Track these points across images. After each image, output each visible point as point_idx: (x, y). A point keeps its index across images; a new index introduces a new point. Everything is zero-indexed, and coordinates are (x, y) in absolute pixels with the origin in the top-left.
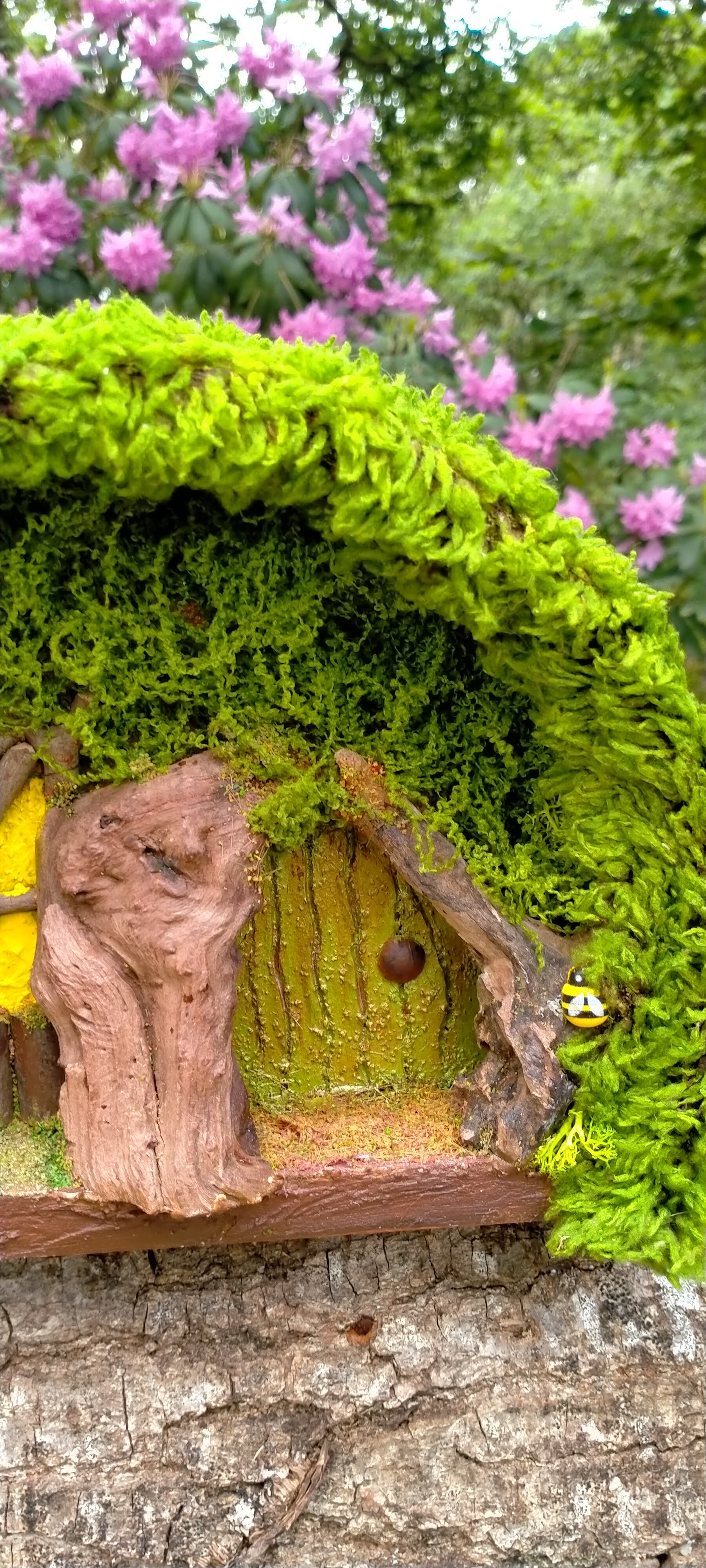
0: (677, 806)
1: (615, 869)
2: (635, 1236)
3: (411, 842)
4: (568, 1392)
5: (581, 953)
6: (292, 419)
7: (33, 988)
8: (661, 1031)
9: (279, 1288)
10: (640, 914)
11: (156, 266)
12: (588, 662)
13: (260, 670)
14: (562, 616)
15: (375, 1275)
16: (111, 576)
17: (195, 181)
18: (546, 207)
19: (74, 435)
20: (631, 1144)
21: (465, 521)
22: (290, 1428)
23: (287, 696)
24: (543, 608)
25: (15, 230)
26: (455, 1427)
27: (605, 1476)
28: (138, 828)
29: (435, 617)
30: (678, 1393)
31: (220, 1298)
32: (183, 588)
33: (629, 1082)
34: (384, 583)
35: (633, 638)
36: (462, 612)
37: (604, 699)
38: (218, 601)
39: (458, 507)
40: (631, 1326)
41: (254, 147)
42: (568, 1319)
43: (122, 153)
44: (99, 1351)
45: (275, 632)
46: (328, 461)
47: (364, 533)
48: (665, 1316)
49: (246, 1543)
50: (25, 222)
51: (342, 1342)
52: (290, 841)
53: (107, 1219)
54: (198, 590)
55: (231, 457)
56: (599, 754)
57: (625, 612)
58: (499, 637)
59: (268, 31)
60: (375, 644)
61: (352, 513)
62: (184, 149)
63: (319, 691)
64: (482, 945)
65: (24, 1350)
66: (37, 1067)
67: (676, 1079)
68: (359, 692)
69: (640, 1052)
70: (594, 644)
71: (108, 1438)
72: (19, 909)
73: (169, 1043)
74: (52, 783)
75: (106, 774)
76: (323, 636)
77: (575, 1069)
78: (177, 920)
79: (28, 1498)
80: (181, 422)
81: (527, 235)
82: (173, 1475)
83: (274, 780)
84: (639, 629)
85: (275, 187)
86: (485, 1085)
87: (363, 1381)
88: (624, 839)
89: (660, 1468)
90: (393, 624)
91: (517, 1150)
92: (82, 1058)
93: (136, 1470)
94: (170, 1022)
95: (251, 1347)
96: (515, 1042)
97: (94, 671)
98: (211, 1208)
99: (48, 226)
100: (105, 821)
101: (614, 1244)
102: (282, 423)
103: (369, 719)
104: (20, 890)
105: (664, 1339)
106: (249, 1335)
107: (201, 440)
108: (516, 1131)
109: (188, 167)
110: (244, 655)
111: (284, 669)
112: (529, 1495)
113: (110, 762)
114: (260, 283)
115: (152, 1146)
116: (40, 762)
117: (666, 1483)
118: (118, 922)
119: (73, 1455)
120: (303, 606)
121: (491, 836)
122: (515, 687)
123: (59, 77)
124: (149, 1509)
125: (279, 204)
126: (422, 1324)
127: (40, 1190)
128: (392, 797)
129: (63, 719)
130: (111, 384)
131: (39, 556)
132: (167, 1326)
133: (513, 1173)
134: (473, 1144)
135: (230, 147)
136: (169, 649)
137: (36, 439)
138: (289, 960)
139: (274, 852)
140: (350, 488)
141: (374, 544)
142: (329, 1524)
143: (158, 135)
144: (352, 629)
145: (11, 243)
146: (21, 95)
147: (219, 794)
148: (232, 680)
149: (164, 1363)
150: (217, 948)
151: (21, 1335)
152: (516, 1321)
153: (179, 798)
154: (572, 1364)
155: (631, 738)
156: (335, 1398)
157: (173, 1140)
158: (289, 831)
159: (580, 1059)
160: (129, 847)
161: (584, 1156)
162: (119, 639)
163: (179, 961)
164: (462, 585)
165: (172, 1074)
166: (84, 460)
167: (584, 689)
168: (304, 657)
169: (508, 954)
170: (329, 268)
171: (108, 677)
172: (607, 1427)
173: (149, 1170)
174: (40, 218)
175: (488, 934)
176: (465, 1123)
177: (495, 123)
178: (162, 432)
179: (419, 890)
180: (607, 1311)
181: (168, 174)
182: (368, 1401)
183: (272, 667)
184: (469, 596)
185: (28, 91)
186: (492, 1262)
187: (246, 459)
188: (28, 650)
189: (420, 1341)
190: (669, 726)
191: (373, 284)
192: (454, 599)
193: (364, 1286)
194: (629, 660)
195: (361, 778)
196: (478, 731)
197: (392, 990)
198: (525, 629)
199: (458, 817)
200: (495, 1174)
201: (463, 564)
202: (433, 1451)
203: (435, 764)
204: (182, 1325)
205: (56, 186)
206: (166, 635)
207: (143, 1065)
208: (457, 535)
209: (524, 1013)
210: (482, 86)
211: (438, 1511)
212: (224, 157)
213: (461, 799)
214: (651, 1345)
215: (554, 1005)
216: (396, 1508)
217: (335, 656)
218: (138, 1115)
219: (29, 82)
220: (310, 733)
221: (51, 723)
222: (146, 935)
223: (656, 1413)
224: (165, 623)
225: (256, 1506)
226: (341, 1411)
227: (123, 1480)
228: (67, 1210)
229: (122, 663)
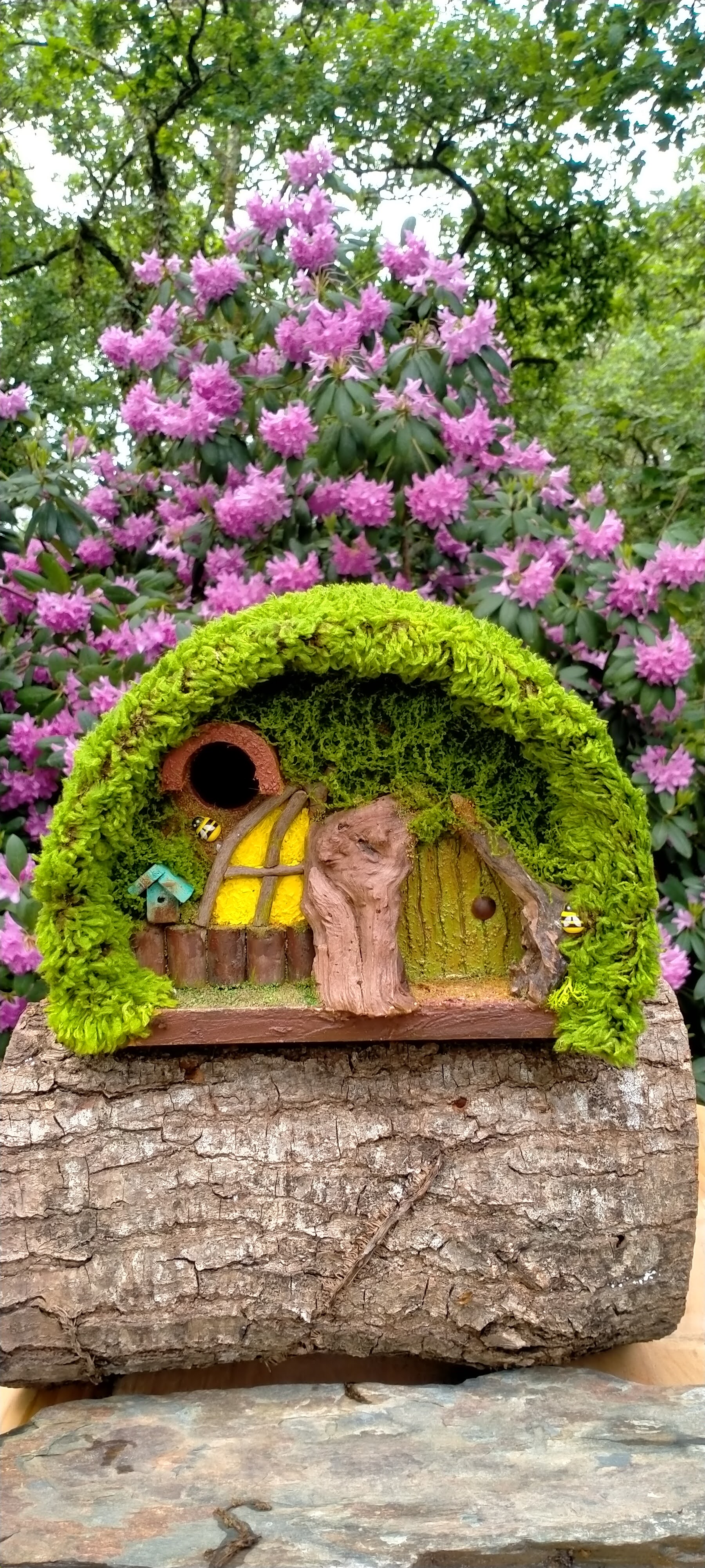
0: (614, 822)
1: (587, 854)
2: (597, 1040)
3: (487, 840)
4: (569, 1142)
5: (571, 895)
6: (435, 646)
7: (302, 909)
8: (610, 935)
9: (417, 1081)
10: (598, 875)
11: (305, 437)
12: (569, 752)
13: (416, 755)
14: (555, 731)
15: (468, 1077)
16: (348, 711)
17: (341, 365)
18: (666, 354)
19: (342, 653)
20: (595, 993)
21: (511, 689)
22: (422, 1148)
23: (429, 767)
24: (546, 727)
25: (185, 404)
26: (508, 1154)
27: (588, 1187)
28: (356, 830)
29: (499, 731)
30: (629, 1146)
31: (387, 1085)
32: (380, 717)
33: (595, 962)
34: (475, 715)
35: (589, 741)
36: (509, 728)
37: (576, 769)
38: (397, 723)
39: (507, 683)
40: (605, 1111)
41: (393, 331)
42: (571, 1105)
43: (278, 338)
44: (324, 1108)
45: (424, 737)
46: (450, 663)
47: (465, 694)
48: (624, 1106)
49: (398, 1205)
50: (194, 397)
51: (450, 1109)
52: (428, 839)
53: (336, 1021)
54: (387, 718)
55: (408, 662)
56: (576, 796)
57: (584, 729)
58: (529, 740)
59: (407, 232)
60: (471, 744)
61: (460, 685)
62: (332, 337)
63: (444, 766)
64: (523, 894)
65: (286, 1106)
66: (300, 952)
67: (619, 960)
68: (463, 767)
69: (598, 945)
70: (571, 744)
71: (328, 1150)
72: (295, 873)
73: (368, 933)
74: (313, 809)
75: (341, 804)
76: (445, 742)
77: (567, 954)
78: (374, 874)
79: (287, 1178)
80: (388, 648)
81: (648, 381)
82: (361, 1171)
83: (421, 809)
84: (593, 738)
85: (410, 369)
86: (523, 966)
87: (460, 1127)
88: (591, 839)
89: (619, 1186)
90: (480, 734)
91: (539, 996)
92: (326, 942)
93: (341, 1167)
94: (369, 923)
95: (402, 1109)
96: (538, 941)
97: (340, 755)
98: (388, 1013)
99: (213, 399)
100: (341, 827)
101: (587, 1044)
102: (431, 648)
103: (467, 781)
104: (295, 863)
105: (623, 1118)
106: (401, 1102)
107: (396, 655)
108: (538, 986)
109: (336, 353)
110: (409, 749)
111: (427, 755)
112: (547, 1192)
113: (341, 799)
114: (395, 451)
115: (359, 983)
116: (309, 800)
117: (622, 1194)
118: (345, 875)
119: (310, 1158)
120: (437, 725)
121: (528, 840)
122: (537, 764)
123: (227, 275)
124: (348, 1187)
125: (413, 385)
126: (492, 1103)
127: (303, 1006)
128: (478, 818)
129: (324, 779)
130: (360, 633)
131: (317, 703)
132: (359, 1097)
133: (538, 1010)
134: (516, 995)
135: (373, 331)
136: (373, 745)
137: (326, 654)
138: (425, 905)
139: (420, 844)
140: (460, 675)
141: (470, 698)
142: (441, 1200)
143: (311, 326)
144: (460, 736)
145: (181, 416)
146: (194, 290)
147: (395, 815)
148: (402, 760)
149: (358, 1114)
150: (393, 887)
151: (283, 1097)
152: (542, 1104)
153: (376, 816)
154: (572, 1127)
155: (591, 788)
156: (445, 1135)
157: (369, 980)
158: (427, 834)
159: (569, 949)
160: (351, 839)
161: (572, 1000)
162: (350, 741)
163: (375, 893)
164: (510, 716)
165: (369, 948)
166: (345, 663)
167: (568, 765)
168: (437, 750)
169: (535, 897)
170: (456, 436)
171: (344, 759)
172: (590, 1161)
173: (358, 994)
174: (206, 394)
175: (525, 887)
176: (513, 984)
177: (615, 283)
178: (379, 652)
179: (491, 865)
180: (592, 1102)
181: (319, 360)
182: (462, 1137)
183: (422, 754)
184: (512, 722)
185: (199, 288)
186: (531, 1075)
187: (415, 663)
188: (308, 746)
189: (491, 1111)
190: (608, 783)
191: (494, 448)
192: (506, 723)
193: (461, 1082)
194: (586, 750)
195: (463, 808)
196: (521, 787)
197: (478, 923)
198: (539, 737)
199: (512, 829)
200: (528, 1010)
201: (509, 707)
202: (497, 1164)
203: (500, 804)
204: (366, 1096)
205: (221, 366)
206: (372, 739)
207: (356, 944)
208: (507, 694)
209: (542, 927)
210: (603, 251)
211: (499, 1196)
212: (367, 342)
213: (513, 820)
214: (616, 1121)
215: (557, 923)
216: (476, 1192)
217: (451, 749)
218: (353, 968)
219: (201, 279)
220: (438, 786)
221: (317, 781)
222: (359, 880)
223: (617, 1156)
224: (371, 733)
225: (404, 1187)
226: (448, 1142)
227: (335, 1172)
228: (317, 1017)
229: (351, 752)
